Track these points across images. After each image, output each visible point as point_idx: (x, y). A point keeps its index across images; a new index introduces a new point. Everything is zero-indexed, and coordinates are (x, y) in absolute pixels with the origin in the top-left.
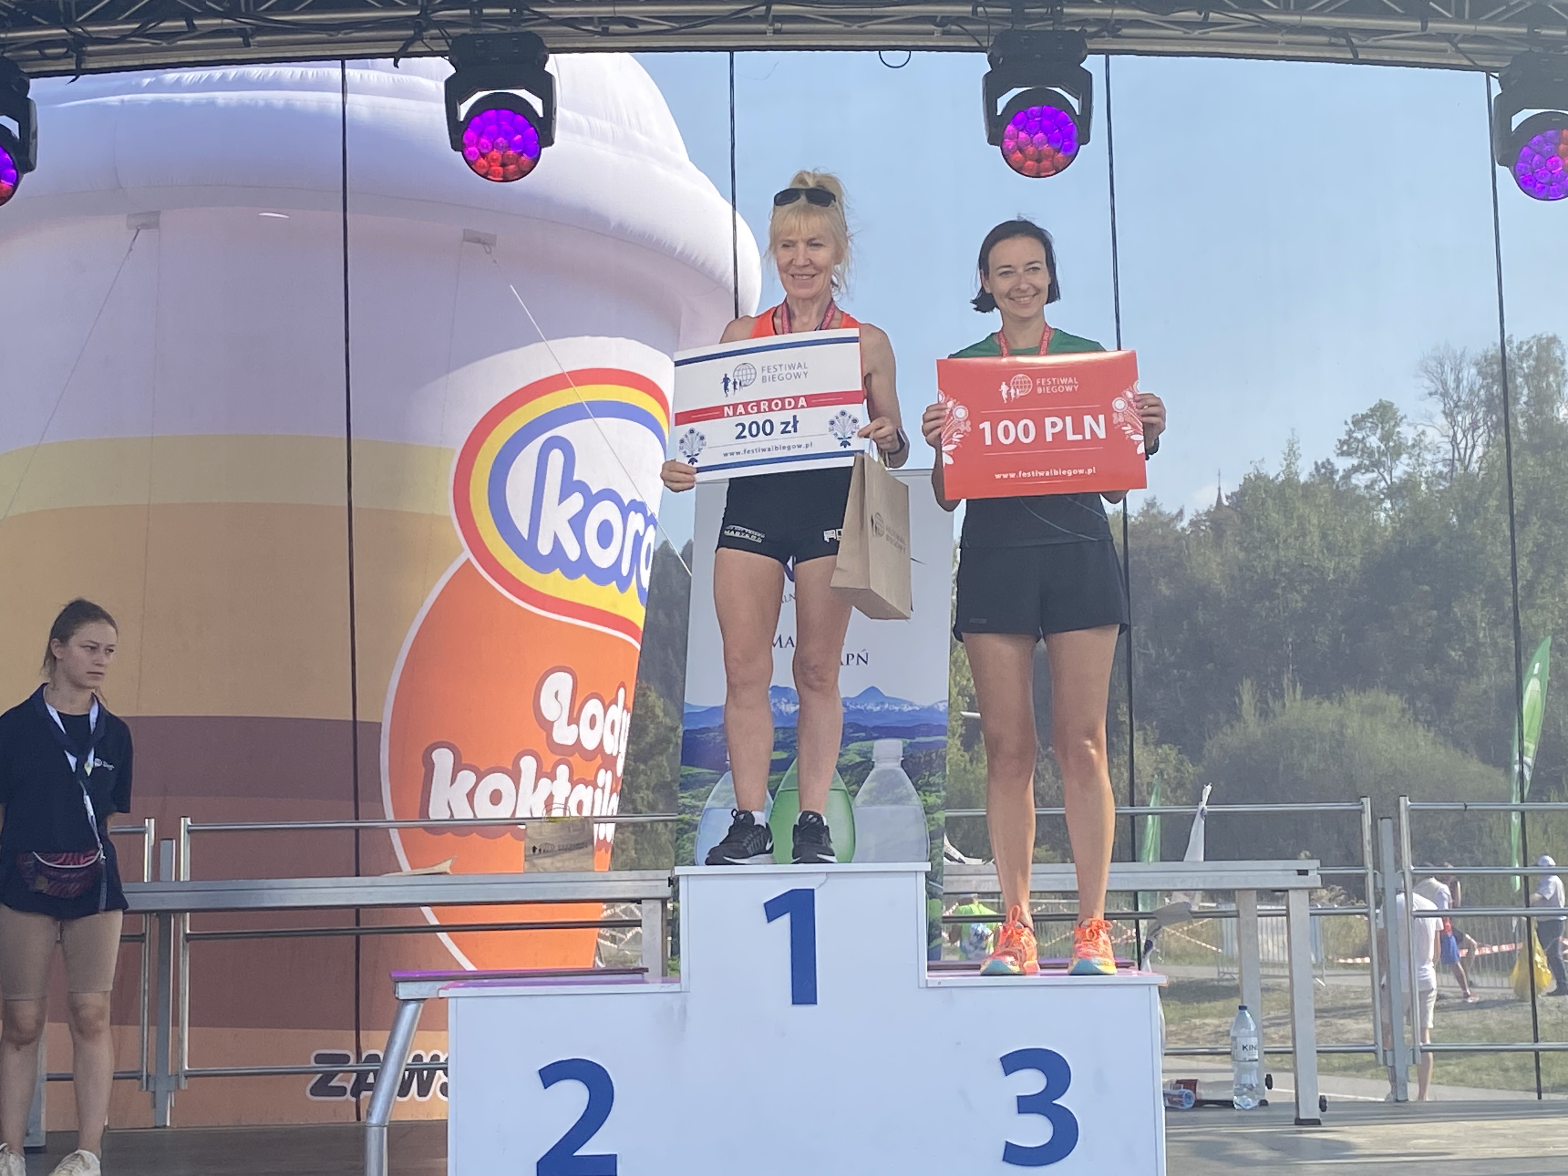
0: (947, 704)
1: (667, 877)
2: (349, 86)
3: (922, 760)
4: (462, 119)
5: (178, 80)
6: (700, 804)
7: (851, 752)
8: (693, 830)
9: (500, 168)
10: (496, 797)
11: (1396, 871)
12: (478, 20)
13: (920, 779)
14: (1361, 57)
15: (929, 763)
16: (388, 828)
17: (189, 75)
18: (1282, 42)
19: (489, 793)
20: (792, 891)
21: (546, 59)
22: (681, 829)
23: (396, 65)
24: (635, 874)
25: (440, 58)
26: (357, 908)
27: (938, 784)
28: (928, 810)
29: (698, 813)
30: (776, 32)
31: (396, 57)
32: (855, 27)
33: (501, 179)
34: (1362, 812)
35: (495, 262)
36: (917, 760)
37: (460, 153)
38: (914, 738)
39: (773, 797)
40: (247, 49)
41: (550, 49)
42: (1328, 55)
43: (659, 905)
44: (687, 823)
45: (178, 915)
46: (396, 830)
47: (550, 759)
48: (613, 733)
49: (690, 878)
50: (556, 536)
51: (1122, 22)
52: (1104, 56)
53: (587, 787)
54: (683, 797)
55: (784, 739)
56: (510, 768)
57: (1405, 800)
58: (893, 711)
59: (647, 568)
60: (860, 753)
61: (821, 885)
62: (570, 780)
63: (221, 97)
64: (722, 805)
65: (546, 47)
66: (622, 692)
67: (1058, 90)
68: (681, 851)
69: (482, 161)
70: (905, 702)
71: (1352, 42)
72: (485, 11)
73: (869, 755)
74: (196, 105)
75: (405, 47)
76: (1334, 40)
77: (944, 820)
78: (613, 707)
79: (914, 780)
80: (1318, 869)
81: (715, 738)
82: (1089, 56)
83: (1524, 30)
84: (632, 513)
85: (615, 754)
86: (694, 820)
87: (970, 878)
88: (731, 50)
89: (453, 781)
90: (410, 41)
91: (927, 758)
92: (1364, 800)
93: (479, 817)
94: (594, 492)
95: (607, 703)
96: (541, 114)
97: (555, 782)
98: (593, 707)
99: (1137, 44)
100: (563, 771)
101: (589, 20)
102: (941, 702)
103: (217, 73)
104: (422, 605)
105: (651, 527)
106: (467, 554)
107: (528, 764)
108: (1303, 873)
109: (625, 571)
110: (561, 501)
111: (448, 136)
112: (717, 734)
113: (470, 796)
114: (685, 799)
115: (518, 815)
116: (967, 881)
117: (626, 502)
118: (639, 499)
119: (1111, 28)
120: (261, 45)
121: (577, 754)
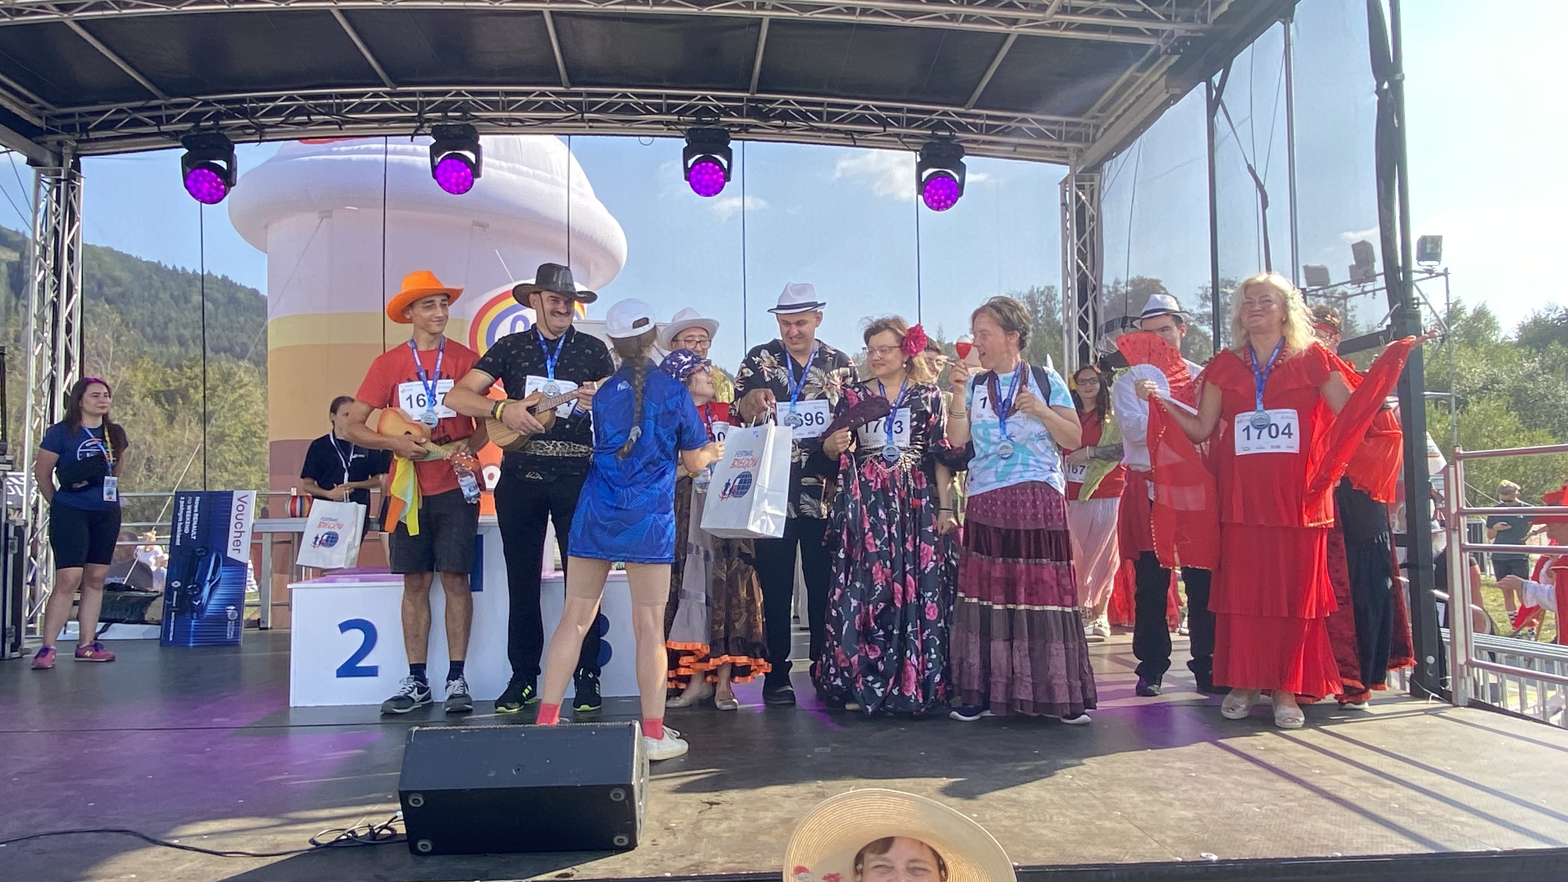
2: (389, 150)
4: (436, 164)
9: (455, 188)
12: (446, 117)
14: (858, 143)
21: (479, 137)
25: (430, 137)
30: (590, 127)
31: (412, 136)
32: (627, 125)
33: (456, 193)
35: (488, 234)
37: (437, 181)
40: (342, 131)
41: (481, 132)
42: (842, 143)
51: (748, 125)
52: (740, 141)
65: (479, 132)
67: (717, 157)
69: (447, 185)
71: (854, 136)
72: (449, 114)
75: (416, 131)
76: (846, 136)
82: (731, 141)
83: (930, 132)
88: (569, 135)
90: (417, 129)
96: (474, 162)
99: (758, 136)
101: (501, 120)
111: (431, 173)
119: (745, 128)
120: (347, 129)
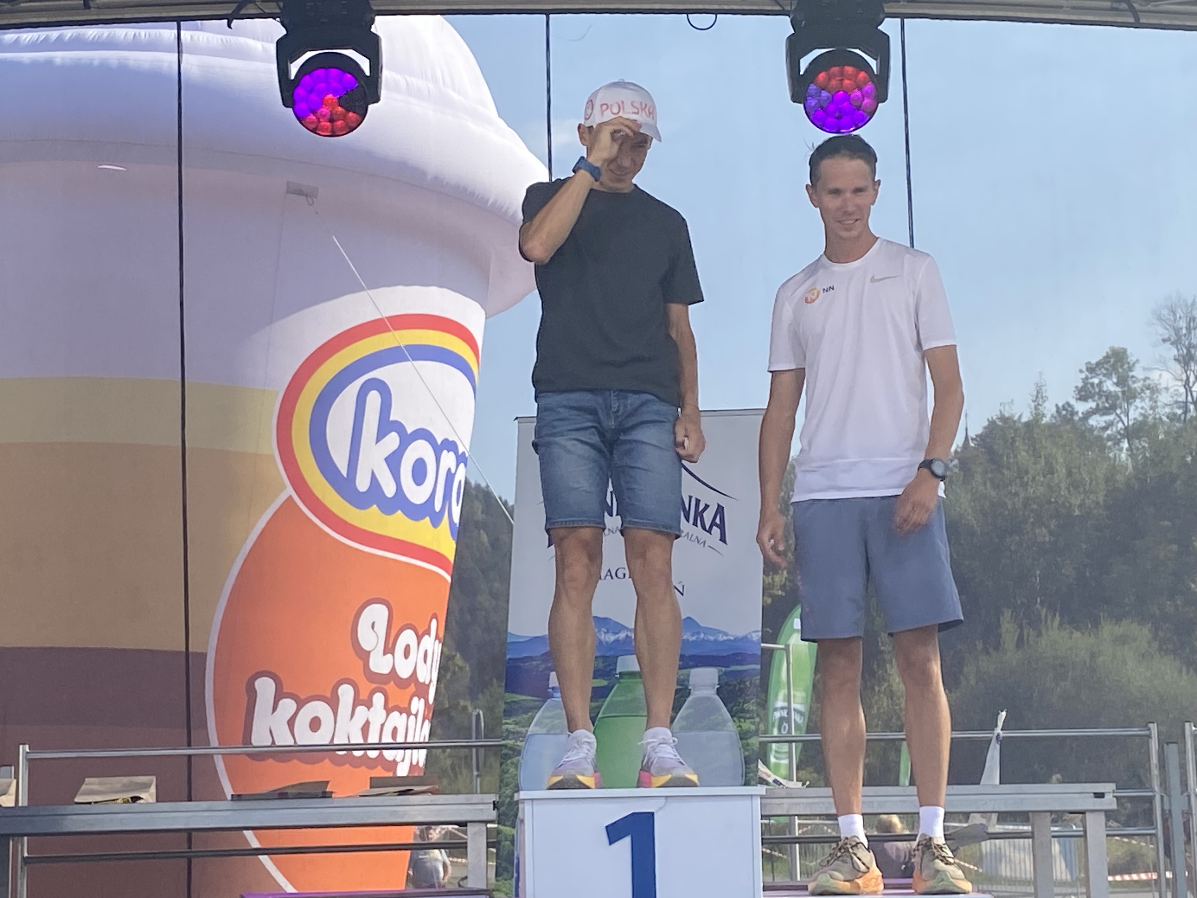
0: (760, 634)
1: (492, 801)
2: (184, 48)
3: (737, 688)
4: (292, 77)
5: (17, 40)
6: (523, 730)
8: (517, 756)
9: (328, 124)
10: (315, 724)
11: (1182, 793)
13: (735, 706)
14: (1142, 21)
15: (742, 691)
16: (212, 756)
17: (27, 36)
18: (1067, 7)
19: (309, 720)
20: (633, 814)
21: (373, 21)
22: (506, 755)
23: (229, 26)
24: (461, 798)
25: (271, 20)
26: (189, 832)
27: (753, 710)
28: (744, 736)
29: (521, 739)
31: (230, 18)
33: (329, 134)
34: (1149, 736)
35: (317, 213)
36: (732, 687)
37: (290, 110)
38: (728, 667)
39: (593, 725)
40: (87, 11)
41: (377, 11)
42: (1109, 19)
43: (483, 827)
44: (512, 749)
45: (16, 838)
46: (220, 756)
47: (366, 687)
48: (425, 662)
49: (535, 802)
50: (373, 473)
52: (899, 20)
53: (401, 714)
54: (506, 723)
56: (329, 695)
57: (1190, 725)
58: (709, 641)
59: (458, 505)
61: (660, 809)
62: (386, 707)
63: (59, 56)
64: (544, 731)
65: (372, 9)
66: (434, 622)
67: (857, 51)
68: (507, 776)
69: (312, 117)
70: (720, 632)
71: (1134, 8)
73: (686, 683)
74: (34, 64)
75: (239, 8)
76: (1115, 5)
77: (758, 746)
78: (426, 637)
79: (729, 707)
80: (1114, 792)
81: (537, 666)
82: (886, 20)
84: (445, 452)
85: (427, 682)
86: (518, 746)
87: (781, 801)
88: (547, 13)
89: (274, 709)
90: (242, 4)
91: (742, 686)
92: (1151, 725)
93: (299, 743)
94: (409, 432)
95: (420, 633)
96: (368, 73)
97: (372, 709)
98: (408, 637)
99: (930, 8)
100: (378, 699)
102: (755, 632)
103: (54, 33)
104: (246, 539)
105: (462, 465)
106: (290, 491)
107: (346, 693)
108: (1100, 795)
109: (438, 508)
110: (378, 440)
111: (279, 94)
112: (539, 662)
113: (291, 723)
114: (509, 725)
115: (335, 742)
116: (780, 804)
117: (439, 442)
118: (451, 439)
120: (100, 6)
121: (392, 682)
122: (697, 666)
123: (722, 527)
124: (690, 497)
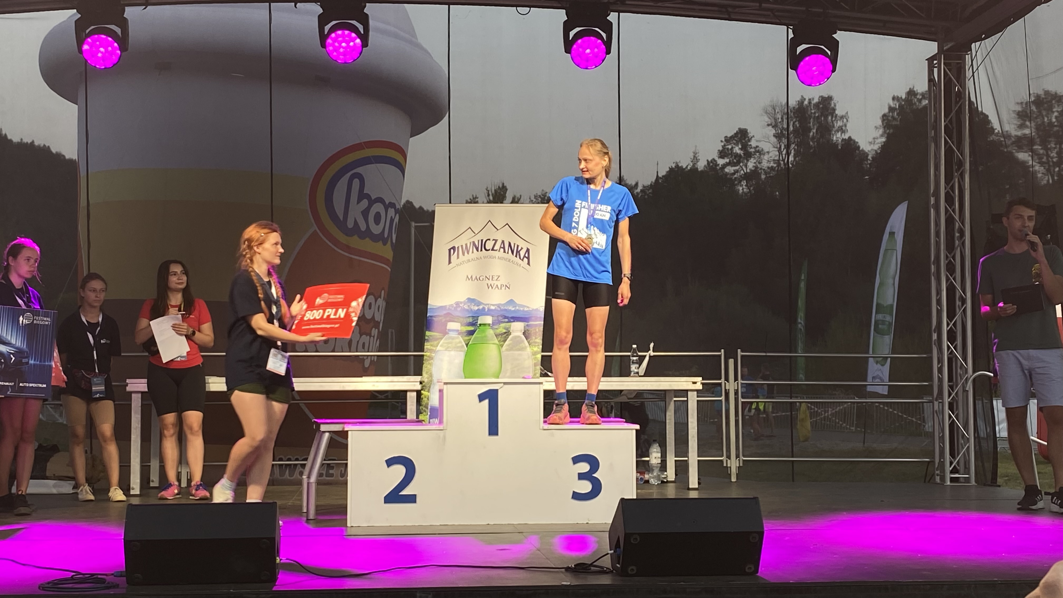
1: (419, 381)
3: (532, 332)
6: (434, 348)
7: (501, 328)
8: (431, 360)
13: (531, 340)
15: (535, 333)
20: (489, 390)
21: (364, 6)
24: (405, 379)
25: (316, 4)
27: (539, 342)
28: (534, 354)
29: (433, 352)
31: (296, 3)
34: (721, 355)
36: (530, 332)
38: (528, 322)
39: (467, 346)
41: (367, 1)
43: (415, 393)
44: (429, 357)
50: (355, 219)
52: (616, 14)
55: (473, 321)
57: (740, 352)
58: (520, 310)
60: (505, 328)
61: (501, 388)
66: (383, 292)
67: (597, 29)
70: (525, 307)
73: (509, 329)
77: (540, 358)
79: (528, 340)
80: (701, 381)
81: (442, 320)
82: (611, 14)
86: (432, 355)
91: (534, 331)
92: (721, 351)
94: (373, 199)
102: (541, 307)
108: (694, 383)
109: (386, 235)
110: (358, 203)
114: (428, 346)
117: (387, 203)
118: (393, 202)
122: (514, 321)
123: (528, 258)
124: (515, 244)
